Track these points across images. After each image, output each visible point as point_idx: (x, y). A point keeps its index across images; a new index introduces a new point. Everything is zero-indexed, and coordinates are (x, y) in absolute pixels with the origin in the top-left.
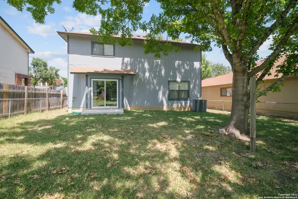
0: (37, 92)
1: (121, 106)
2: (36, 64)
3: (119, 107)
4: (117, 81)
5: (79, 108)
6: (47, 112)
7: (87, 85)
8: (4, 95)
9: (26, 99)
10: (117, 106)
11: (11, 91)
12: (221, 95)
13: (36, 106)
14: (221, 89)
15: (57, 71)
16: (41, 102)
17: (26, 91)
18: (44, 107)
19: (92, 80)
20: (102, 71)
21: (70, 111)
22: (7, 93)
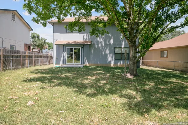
1: (82, 63)
3: (81, 64)
4: (80, 48)
5: (59, 64)
6: (42, 66)
7: (63, 51)
9: (34, 59)
10: (80, 64)
12: (161, 57)
14: (161, 52)
15: (45, 40)
17: (34, 55)
18: (41, 63)
19: (66, 48)
21: (55, 66)
22: (27, 56)
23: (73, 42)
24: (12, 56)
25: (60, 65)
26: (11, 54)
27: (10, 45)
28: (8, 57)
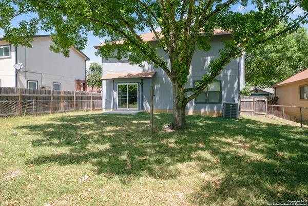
0: (84, 95)
1: (141, 108)
2: (93, 69)
3: (139, 109)
4: (137, 84)
5: (110, 109)
6: (91, 111)
7: (114, 90)
8: (62, 98)
9: (74, 101)
10: (138, 109)
11: (66, 95)
13: (82, 106)
14: (300, 88)
16: (86, 103)
17: (74, 95)
18: (89, 107)
19: (118, 84)
20: (125, 76)
21: (104, 111)
22: (63, 97)
23: (126, 75)
24: (37, 97)
25: (111, 111)
26: (35, 95)
27: (53, 83)
28: (30, 98)
